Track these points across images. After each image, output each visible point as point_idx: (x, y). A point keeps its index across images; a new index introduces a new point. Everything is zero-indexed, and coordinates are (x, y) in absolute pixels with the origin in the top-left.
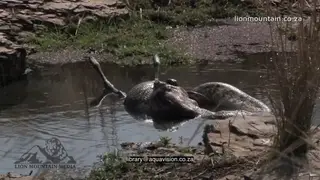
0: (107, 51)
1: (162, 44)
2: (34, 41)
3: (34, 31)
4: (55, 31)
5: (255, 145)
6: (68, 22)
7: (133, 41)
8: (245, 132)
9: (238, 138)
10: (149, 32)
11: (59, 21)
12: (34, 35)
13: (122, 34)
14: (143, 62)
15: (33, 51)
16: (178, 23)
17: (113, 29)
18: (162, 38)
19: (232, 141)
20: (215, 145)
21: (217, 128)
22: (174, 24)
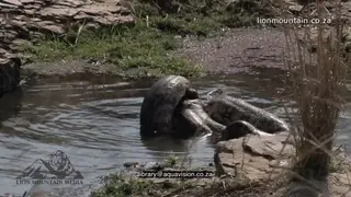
0: (110, 61)
1: (170, 55)
2: (29, 50)
3: (29, 40)
4: (53, 39)
5: (271, 166)
6: (67, 30)
7: (139, 51)
8: (261, 152)
9: (253, 158)
10: (157, 42)
11: (58, 29)
12: (30, 43)
13: (127, 43)
14: (149, 75)
15: (29, 61)
16: (188, 32)
17: (116, 38)
18: (170, 48)
19: (246, 161)
20: (227, 166)
21: (229, 147)
22: (184, 34)
